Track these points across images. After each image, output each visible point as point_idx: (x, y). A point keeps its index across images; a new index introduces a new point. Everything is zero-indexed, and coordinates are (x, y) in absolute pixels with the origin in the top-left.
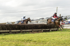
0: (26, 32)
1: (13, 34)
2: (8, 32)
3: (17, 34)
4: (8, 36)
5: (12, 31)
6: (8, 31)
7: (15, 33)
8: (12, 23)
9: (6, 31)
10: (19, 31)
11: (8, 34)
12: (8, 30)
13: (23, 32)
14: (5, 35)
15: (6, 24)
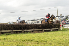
0: (27, 32)
1: (15, 33)
2: (10, 32)
3: (18, 34)
4: (10, 36)
5: (14, 31)
7: (17, 33)
8: (14, 23)
9: (8, 31)
10: (21, 31)
11: (10, 34)
12: (9, 30)
13: (25, 31)
14: (7, 35)
15: (8, 24)
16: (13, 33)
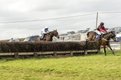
2: (13, 56)
6: (13, 54)
7: (25, 57)
8: (20, 40)
9: (10, 54)
11: (13, 59)
12: (12, 52)
13: (39, 55)
14: (7, 60)
15: (10, 41)
16: (18, 57)
